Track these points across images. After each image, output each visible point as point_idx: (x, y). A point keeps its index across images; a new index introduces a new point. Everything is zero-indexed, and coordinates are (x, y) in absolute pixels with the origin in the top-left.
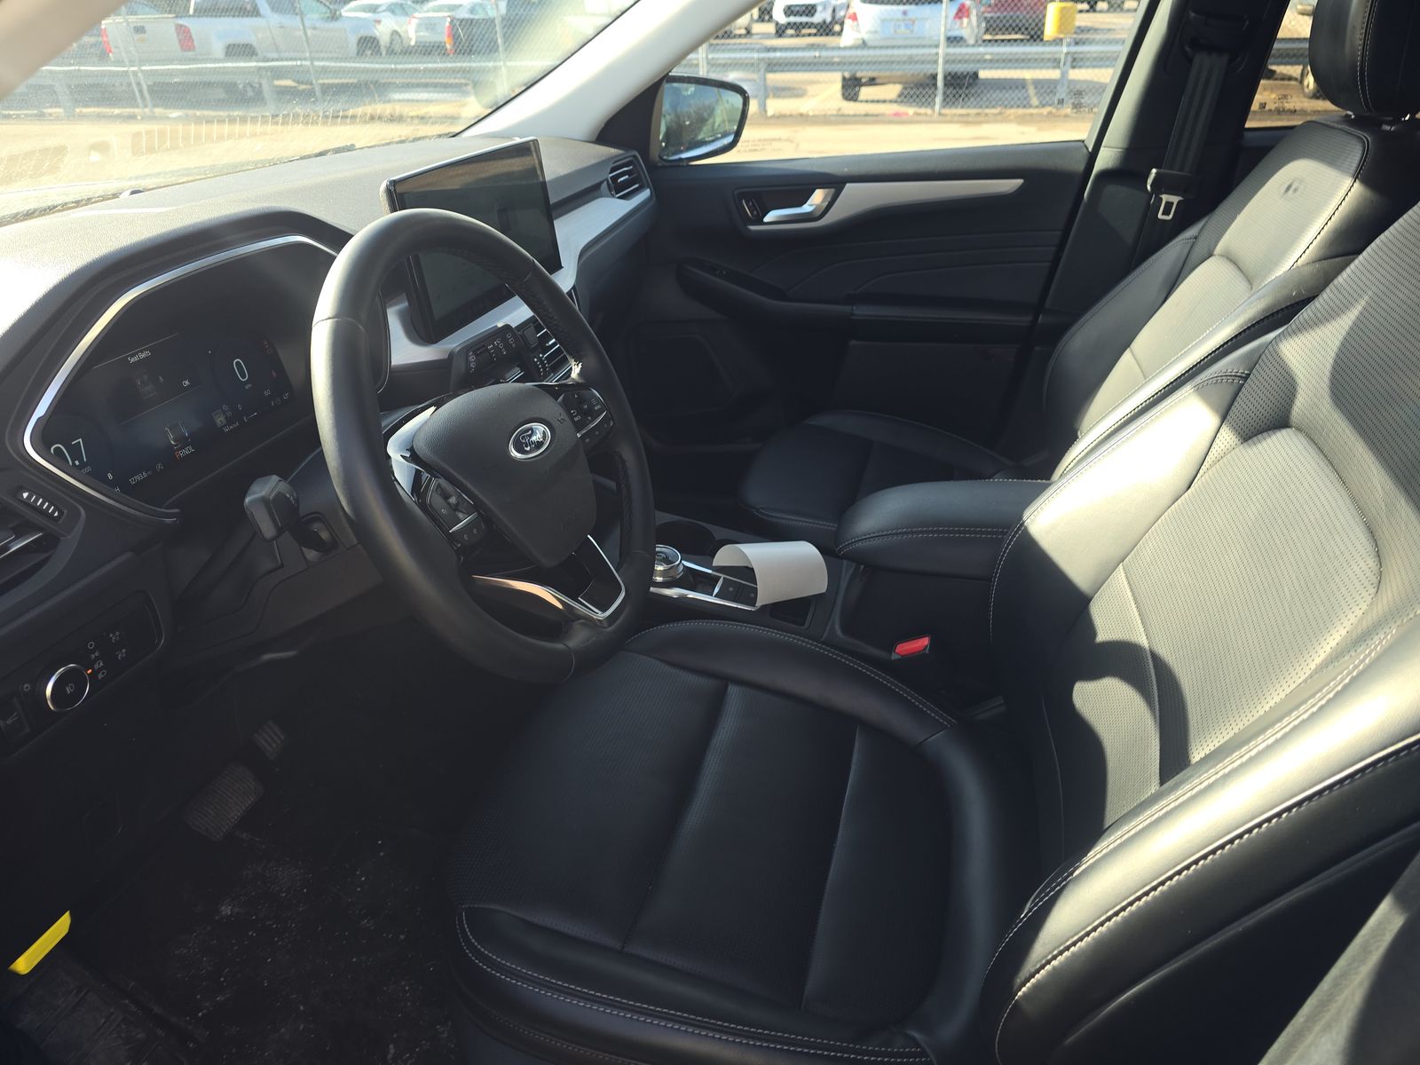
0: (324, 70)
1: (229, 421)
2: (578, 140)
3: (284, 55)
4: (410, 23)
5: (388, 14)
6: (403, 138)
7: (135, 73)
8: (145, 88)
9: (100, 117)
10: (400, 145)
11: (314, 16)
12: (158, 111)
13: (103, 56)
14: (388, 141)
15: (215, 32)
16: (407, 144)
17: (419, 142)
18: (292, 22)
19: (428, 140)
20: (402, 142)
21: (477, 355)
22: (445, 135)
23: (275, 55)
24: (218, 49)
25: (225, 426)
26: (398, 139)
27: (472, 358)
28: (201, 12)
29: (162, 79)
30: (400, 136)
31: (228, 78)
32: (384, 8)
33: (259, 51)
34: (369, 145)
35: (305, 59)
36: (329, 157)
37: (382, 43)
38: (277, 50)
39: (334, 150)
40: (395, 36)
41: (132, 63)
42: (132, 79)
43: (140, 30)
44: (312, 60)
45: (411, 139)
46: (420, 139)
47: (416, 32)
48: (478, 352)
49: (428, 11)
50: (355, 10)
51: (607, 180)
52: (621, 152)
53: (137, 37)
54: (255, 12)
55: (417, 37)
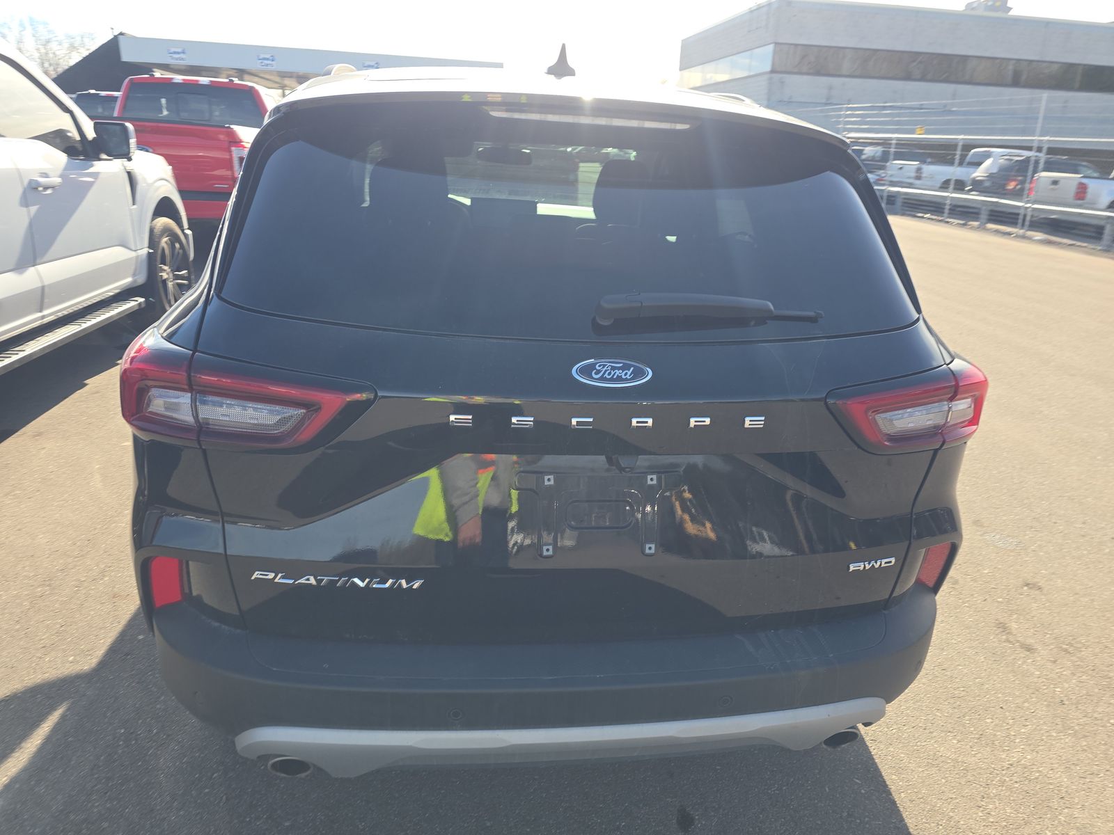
8: (1028, 218)
15: (1106, 190)
24: (1105, 201)
42: (1022, 212)
43: (1055, 182)
53: (1050, 187)
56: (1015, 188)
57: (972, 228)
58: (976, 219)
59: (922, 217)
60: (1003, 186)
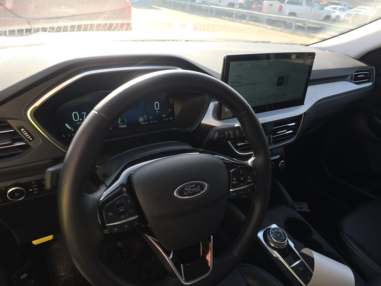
0: (311, 23)
1: (144, 121)
2: (352, 57)
3: (303, 17)
4: (343, 14)
5: (339, 10)
6: (287, 43)
7: (265, 15)
8: (265, 19)
9: (253, 25)
10: (286, 45)
11: (317, 7)
12: (266, 26)
13: (260, 11)
14: (282, 43)
15: (288, 8)
16: (288, 45)
17: (293, 45)
18: (309, 8)
19: (296, 45)
20: (287, 44)
21: (219, 134)
22: (304, 44)
23: (300, 16)
24: (287, 12)
25: (142, 122)
26: (286, 43)
27: (216, 135)
28: (288, 3)
29: (270, 18)
30: (286, 42)
31: (285, 20)
32: (338, 9)
33: (297, 14)
34: (274, 42)
35: (307, 19)
36: (259, 43)
37: (332, 18)
38: (302, 15)
39: (261, 42)
40: (338, 17)
41: (265, 13)
42: (263, 17)
43: (271, 5)
44: (309, 19)
45: (290, 43)
46: (293, 44)
47: (344, 16)
48: (220, 133)
49: (351, 11)
50: (330, 8)
51: (352, 75)
52: (367, 66)
53: (270, 7)
54: (301, 4)
55: (344, 18)
56: (255, 7)
57: (244, 23)
58: (245, 19)
59: (225, 19)
60: (251, 6)
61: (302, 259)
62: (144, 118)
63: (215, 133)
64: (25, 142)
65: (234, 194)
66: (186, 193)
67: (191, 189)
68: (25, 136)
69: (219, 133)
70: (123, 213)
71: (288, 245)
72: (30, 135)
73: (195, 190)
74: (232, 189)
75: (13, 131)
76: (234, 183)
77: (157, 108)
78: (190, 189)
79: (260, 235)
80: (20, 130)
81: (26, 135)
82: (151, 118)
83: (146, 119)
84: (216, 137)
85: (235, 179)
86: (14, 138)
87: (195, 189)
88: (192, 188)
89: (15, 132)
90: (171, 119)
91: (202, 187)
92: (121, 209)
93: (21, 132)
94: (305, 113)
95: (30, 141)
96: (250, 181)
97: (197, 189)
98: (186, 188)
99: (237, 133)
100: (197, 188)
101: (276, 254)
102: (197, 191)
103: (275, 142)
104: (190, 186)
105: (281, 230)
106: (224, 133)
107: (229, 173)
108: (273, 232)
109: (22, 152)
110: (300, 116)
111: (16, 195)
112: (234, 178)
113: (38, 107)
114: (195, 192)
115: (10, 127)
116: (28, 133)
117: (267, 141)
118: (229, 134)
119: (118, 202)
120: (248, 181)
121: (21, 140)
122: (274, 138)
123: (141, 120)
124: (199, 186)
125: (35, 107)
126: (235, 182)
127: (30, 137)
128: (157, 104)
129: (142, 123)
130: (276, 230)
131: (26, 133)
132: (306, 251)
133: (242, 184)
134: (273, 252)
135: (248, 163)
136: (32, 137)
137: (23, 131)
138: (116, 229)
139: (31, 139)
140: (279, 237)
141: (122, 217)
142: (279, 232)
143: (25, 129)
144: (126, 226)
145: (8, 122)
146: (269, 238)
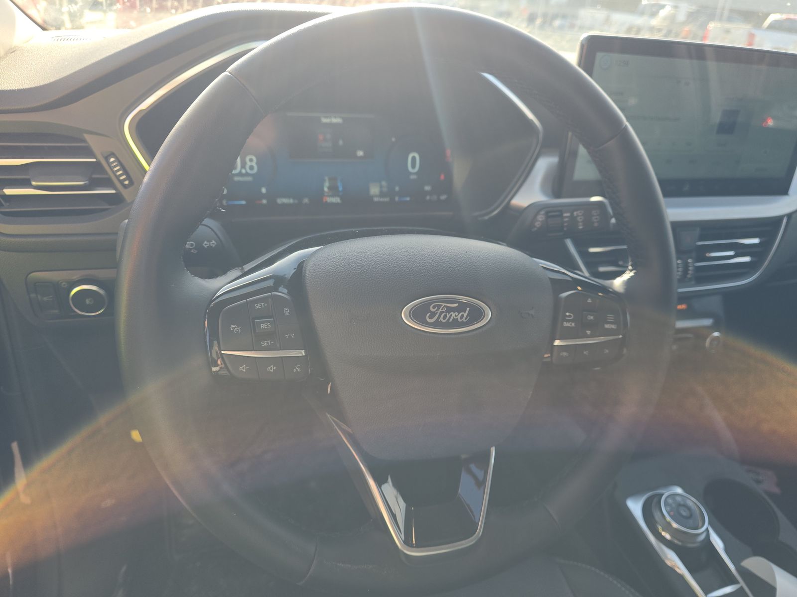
1: (382, 194)
25: (377, 196)
27: (541, 218)
48: (551, 215)
61: (742, 583)
62: (381, 187)
63: (538, 213)
64: (115, 188)
65: (565, 354)
66: (430, 317)
67: (447, 311)
68: (114, 173)
69: (547, 213)
70: (268, 335)
71: (708, 543)
72: (126, 172)
73: (456, 316)
74: (560, 339)
75: (94, 160)
76: (566, 324)
77: (413, 166)
78: (444, 310)
79: (635, 507)
80: (107, 158)
81: (118, 171)
82: (397, 189)
83: (385, 190)
84: (538, 224)
85: (570, 316)
86: (94, 176)
87: (457, 314)
88: (449, 310)
89: (98, 164)
90: (443, 197)
91: (477, 314)
92: (263, 323)
93: (109, 164)
94: (789, 216)
95: (125, 186)
96: (613, 326)
97: (463, 315)
98: (434, 307)
99: (595, 219)
100: (463, 313)
101: (672, 559)
102: (460, 320)
103: (700, 280)
104: (444, 304)
105: (692, 501)
106: (561, 216)
107: (557, 300)
108: (670, 501)
109: (107, 209)
110: (775, 222)
111: (88, 302)
112: (567, 314)
113: (146, 112)
114: (455, 320)
115: (89, 152)
116: (123, 168)
117: (677, 273)
118: (573, 218)
119: (258, 306)
120: (607, 326)
121: (108, 183)
122: (698, 269)
123: (374, 190)
124: (468, 309)
125: (141, 111)
126: (571, 324)
127: (124, 177)
128: (414, 159)
129: (376, 199)
130: (679, 499)
131: (118, 168)
132: (757, 565)
133: (588, 332)
134: (662, 550)
135: (612, 284)
136: (129, 177)
137: (113, 162)
138: (243, 368)
139: (127, 182)
140: (687, 517)
141: (265, 344)
142: (685, 506)
143: (118, 160)
144: (271, 369)
145: (84, 141)
146: (657, 516)
